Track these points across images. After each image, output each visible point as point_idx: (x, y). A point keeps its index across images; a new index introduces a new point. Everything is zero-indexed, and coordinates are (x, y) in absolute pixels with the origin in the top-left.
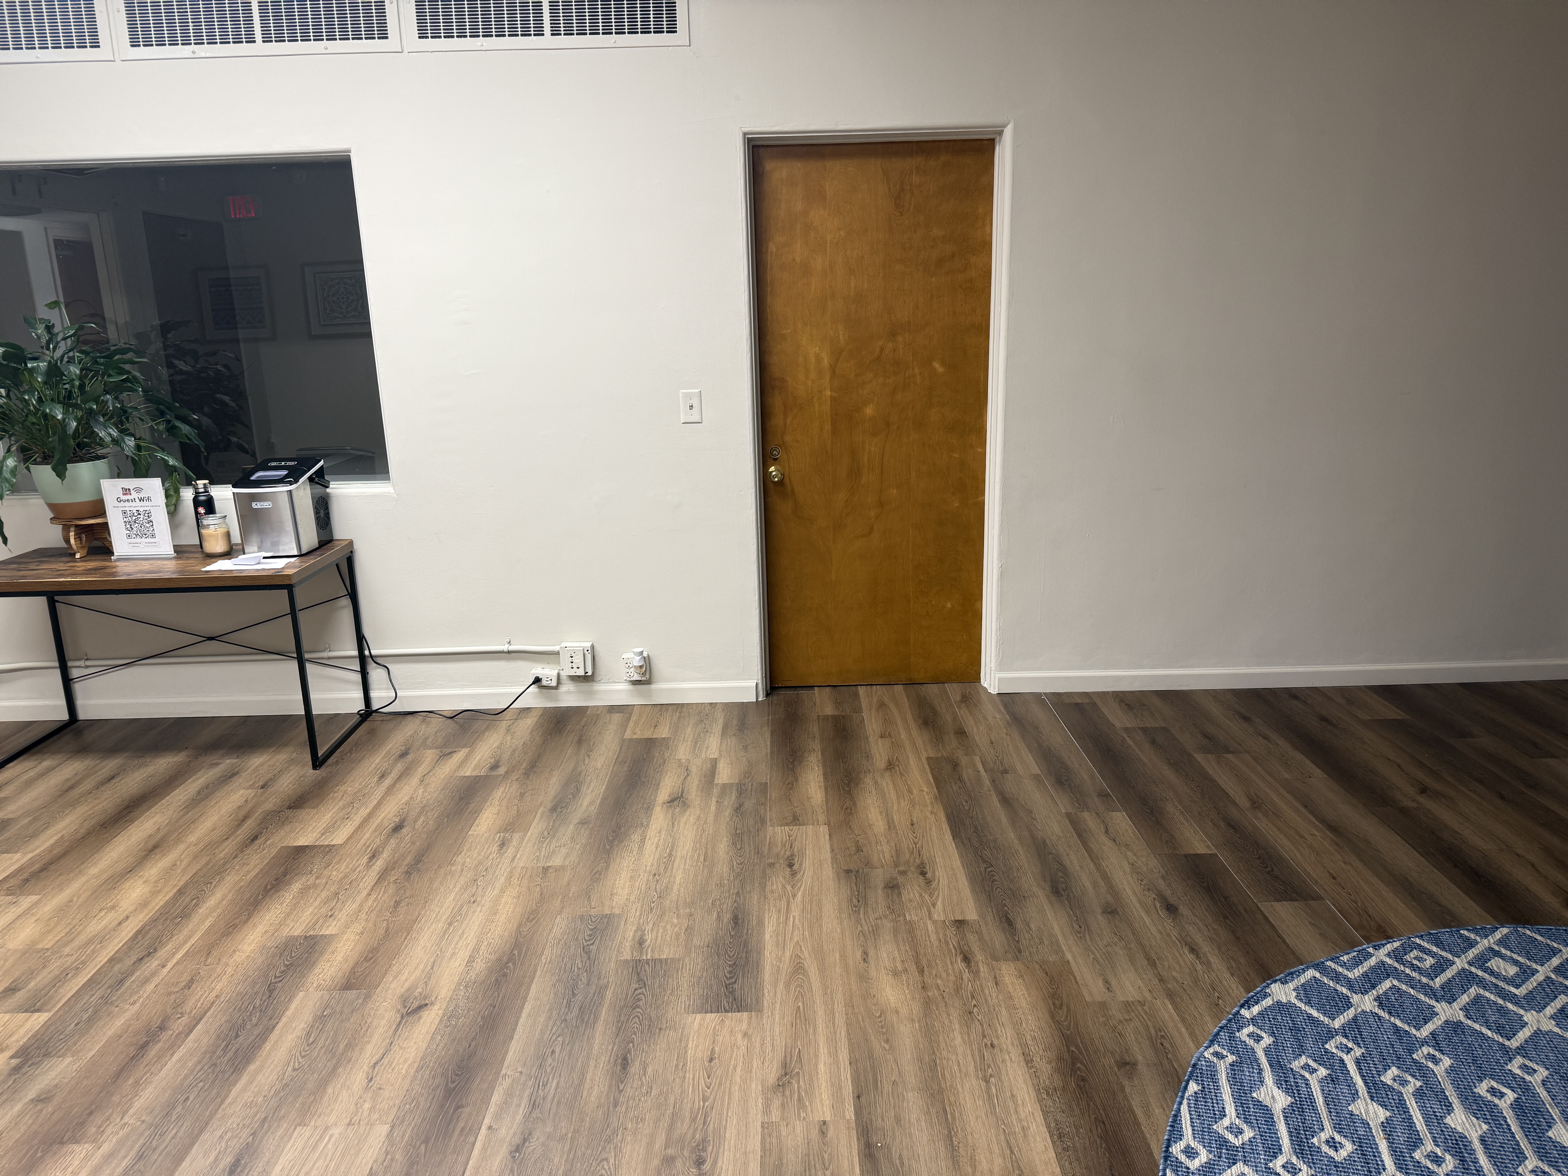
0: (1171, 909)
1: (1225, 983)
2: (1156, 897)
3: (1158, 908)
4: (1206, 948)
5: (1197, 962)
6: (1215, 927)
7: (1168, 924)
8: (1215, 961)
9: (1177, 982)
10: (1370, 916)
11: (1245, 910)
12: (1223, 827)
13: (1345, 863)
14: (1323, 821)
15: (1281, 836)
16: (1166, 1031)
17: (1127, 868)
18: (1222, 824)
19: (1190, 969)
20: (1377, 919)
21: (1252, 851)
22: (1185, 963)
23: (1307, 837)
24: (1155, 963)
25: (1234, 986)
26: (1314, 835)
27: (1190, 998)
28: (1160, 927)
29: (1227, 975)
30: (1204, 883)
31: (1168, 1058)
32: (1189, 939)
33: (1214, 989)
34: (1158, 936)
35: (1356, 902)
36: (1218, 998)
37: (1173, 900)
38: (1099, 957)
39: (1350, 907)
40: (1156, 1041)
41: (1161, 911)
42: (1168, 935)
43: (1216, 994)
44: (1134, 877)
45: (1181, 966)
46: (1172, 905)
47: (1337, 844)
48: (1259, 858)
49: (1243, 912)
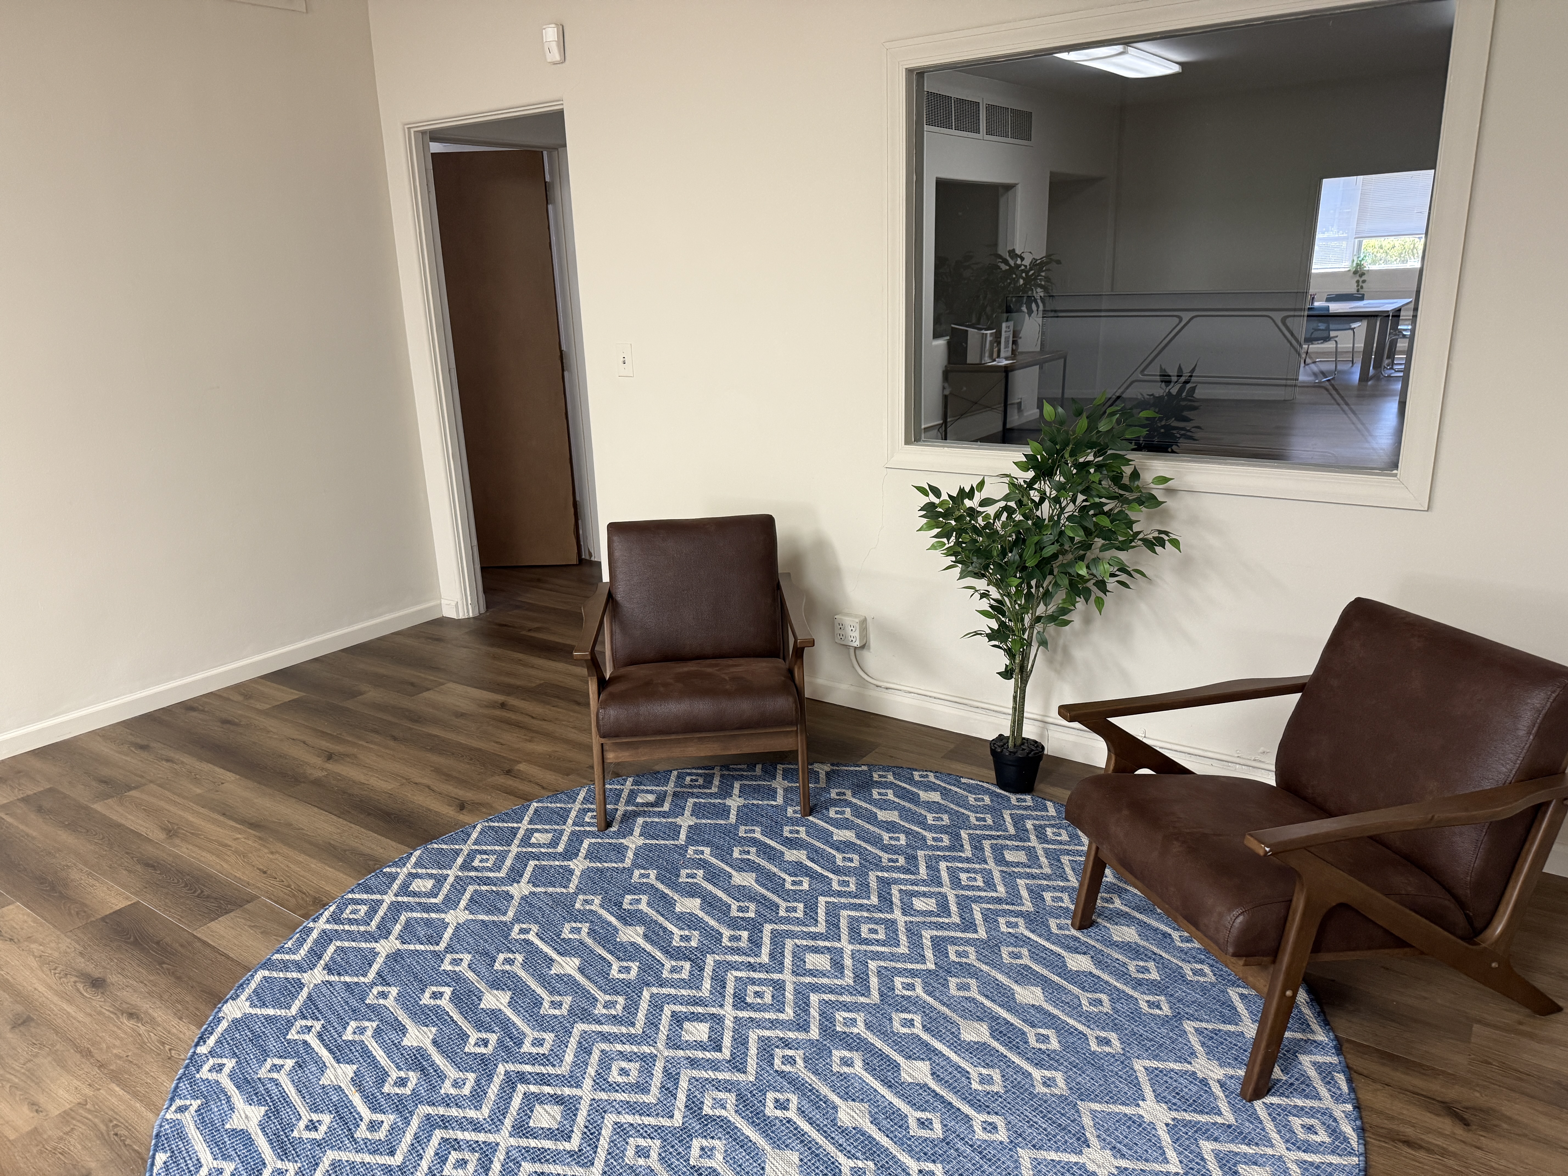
0: (97, 984)
1: (174, 1031)
2: (76, 979)
3: (81, 989)
4: (145, 1005)
5: (140, 1025)
6: (152, 978)
7: (98, 1001)
8: (160, 1014)
9: (120, 1058)
10: (304, 894)
11: (182, 946)
12: (140, 870)
13: (272, 853)
14: (243, 822)
15: (204, 854)
16: (118, 1117)
17: (34, 964)
18: (139, 868)
19: (132, 1036)
20: (311, 892)
21: (176, 881)
22: (126, 1033)
23: (230, 843)
24: (90, 1052)
25: (184, 1029)
26: (238, 839)
27: (139, 1067)
28: (88, 1010)
29: (175, 1021)
30: (129, 938)
31: (125, 1145)
32: (125, 1006)
33: (163, 1044)
34: (87, 1020)
35: (289, 886)
36: (170, 1050)
37: (97, 973)
38: (17, 1080)
39: (285, 893)
40: (108, 1134)
41: (87, 991)
42: (100, 1013)
43: (167, 1047)
44: (45, 969)
45: (121, 1039)
46: (97, 980)
47: (260, 838)
48: (186, 885)
49: (180, 949)
